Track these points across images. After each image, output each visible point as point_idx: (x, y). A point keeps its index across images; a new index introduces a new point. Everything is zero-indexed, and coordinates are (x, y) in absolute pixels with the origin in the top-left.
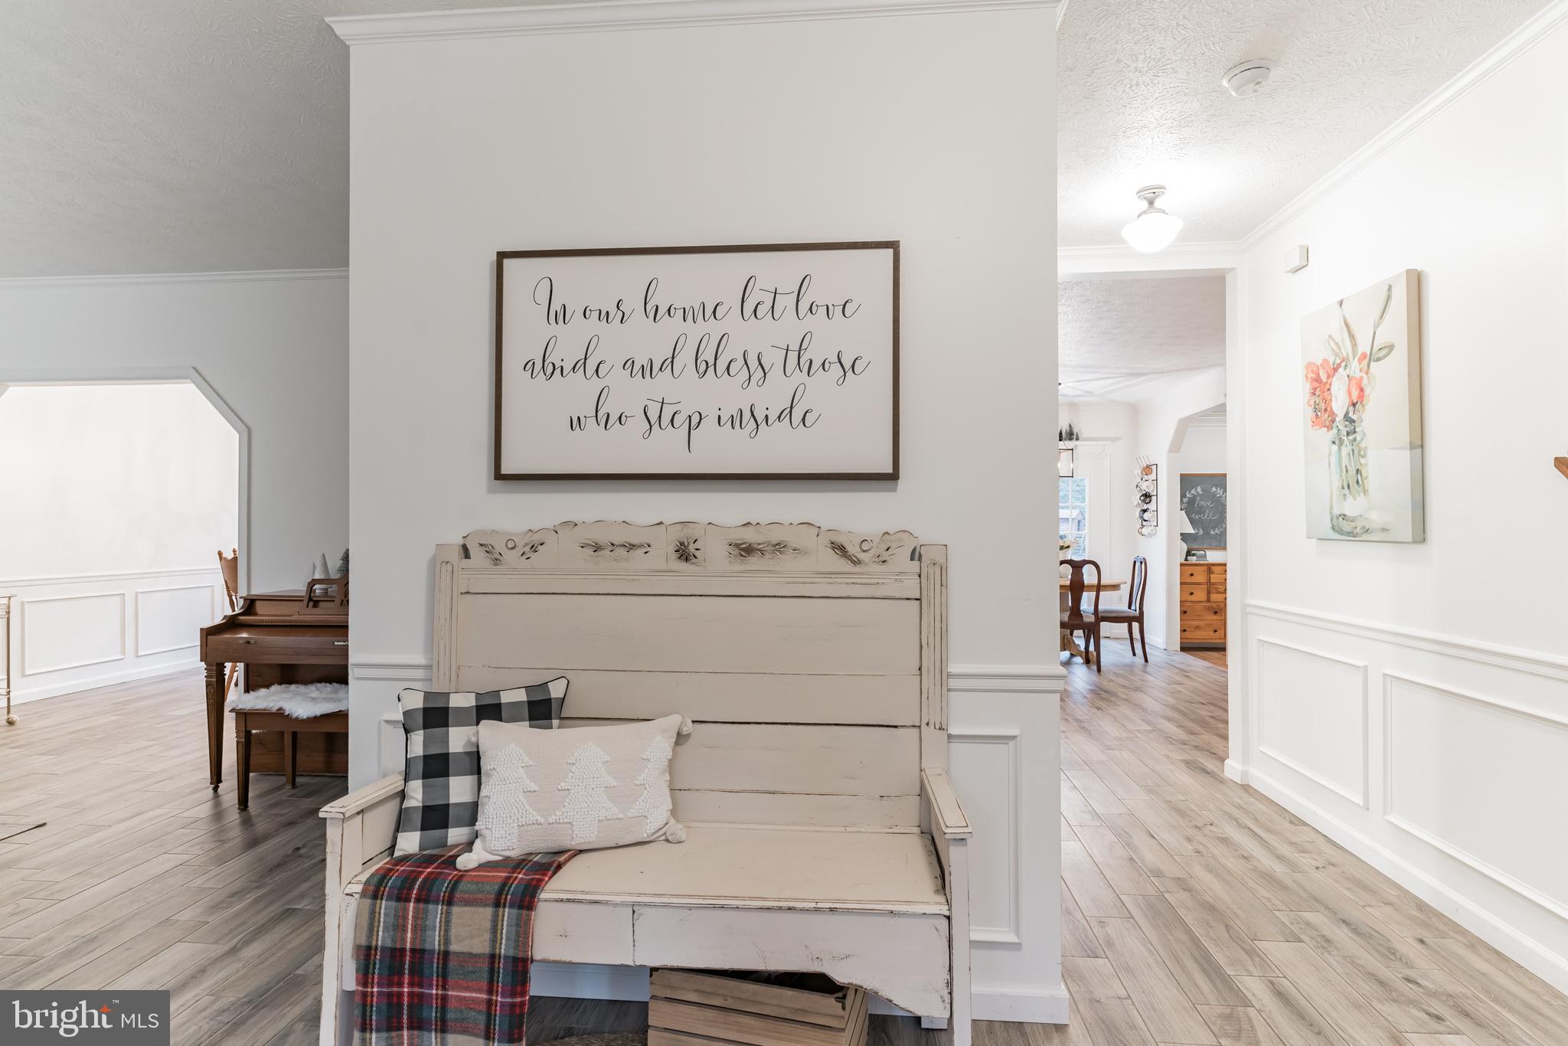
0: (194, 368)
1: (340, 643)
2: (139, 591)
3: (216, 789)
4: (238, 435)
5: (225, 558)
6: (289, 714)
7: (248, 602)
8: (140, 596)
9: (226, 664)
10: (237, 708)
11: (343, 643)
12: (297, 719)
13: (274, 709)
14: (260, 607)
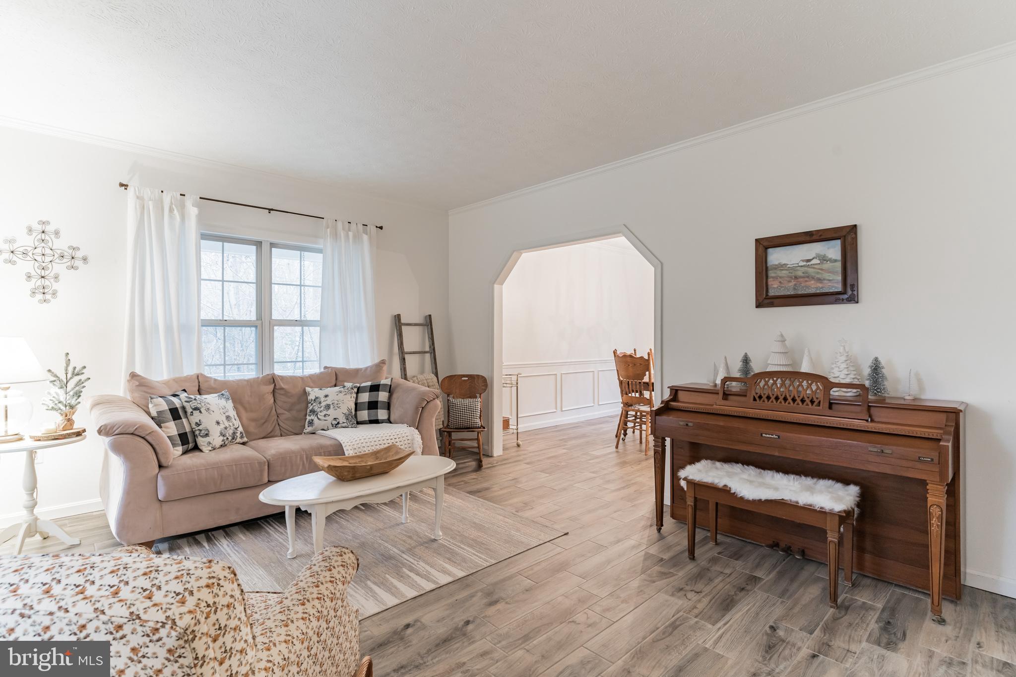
0: (624, 225)
1: (768, 436)
2: (563, 373)
3: (659, 530)
4: (653, 269)
5: (618, 356)
6: (735, 493)
7: (674, 391)
8: (563, 375)
9: (666, 438)
10: (689, 478)
11: (770, 436)
12: (742, 498)
13: (721, 485)
14: (682, 396)
